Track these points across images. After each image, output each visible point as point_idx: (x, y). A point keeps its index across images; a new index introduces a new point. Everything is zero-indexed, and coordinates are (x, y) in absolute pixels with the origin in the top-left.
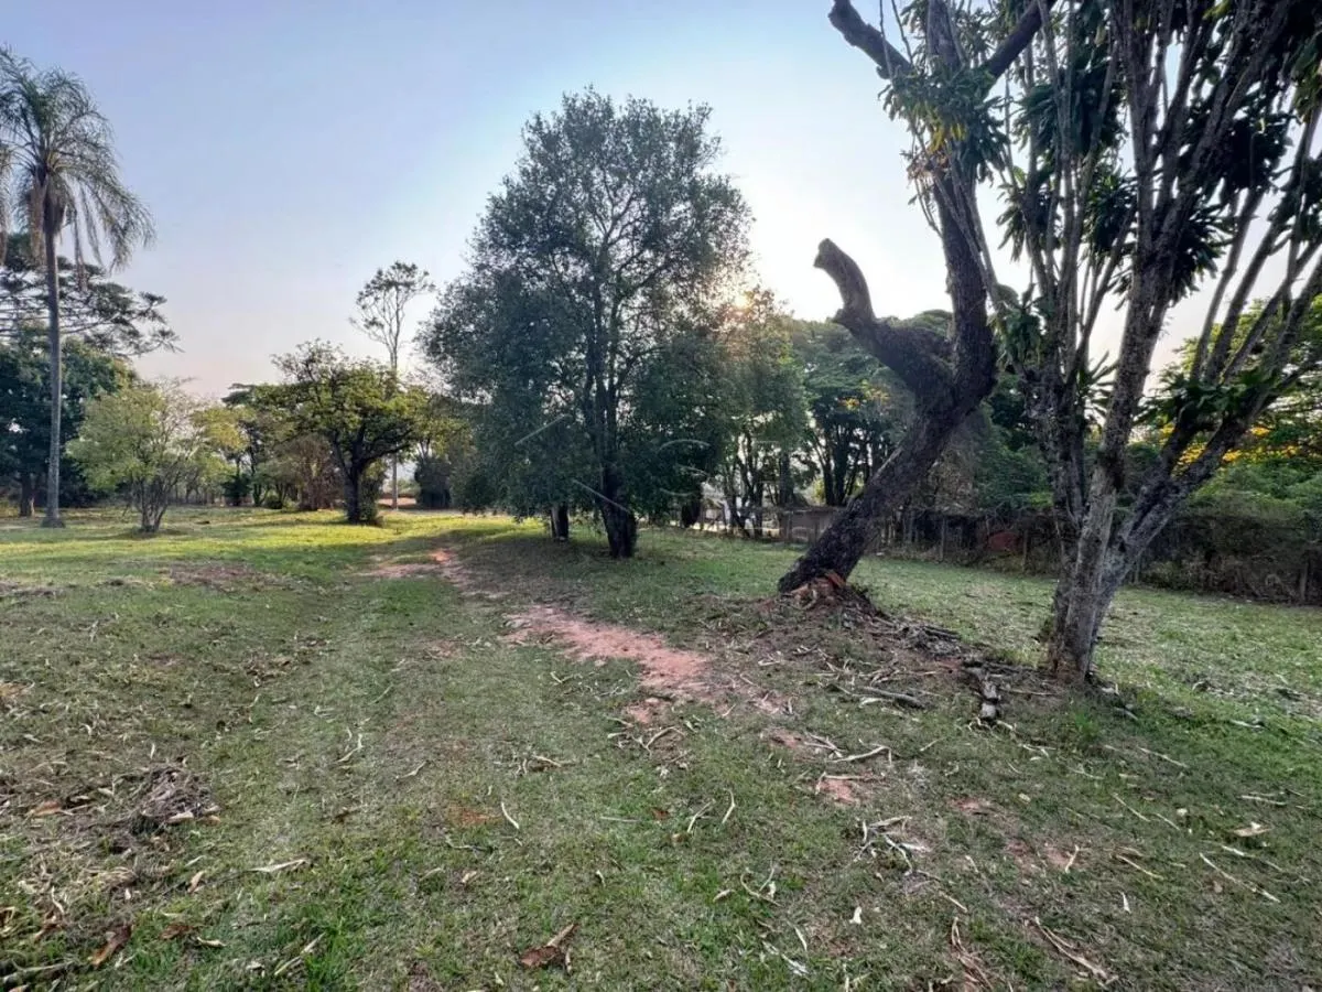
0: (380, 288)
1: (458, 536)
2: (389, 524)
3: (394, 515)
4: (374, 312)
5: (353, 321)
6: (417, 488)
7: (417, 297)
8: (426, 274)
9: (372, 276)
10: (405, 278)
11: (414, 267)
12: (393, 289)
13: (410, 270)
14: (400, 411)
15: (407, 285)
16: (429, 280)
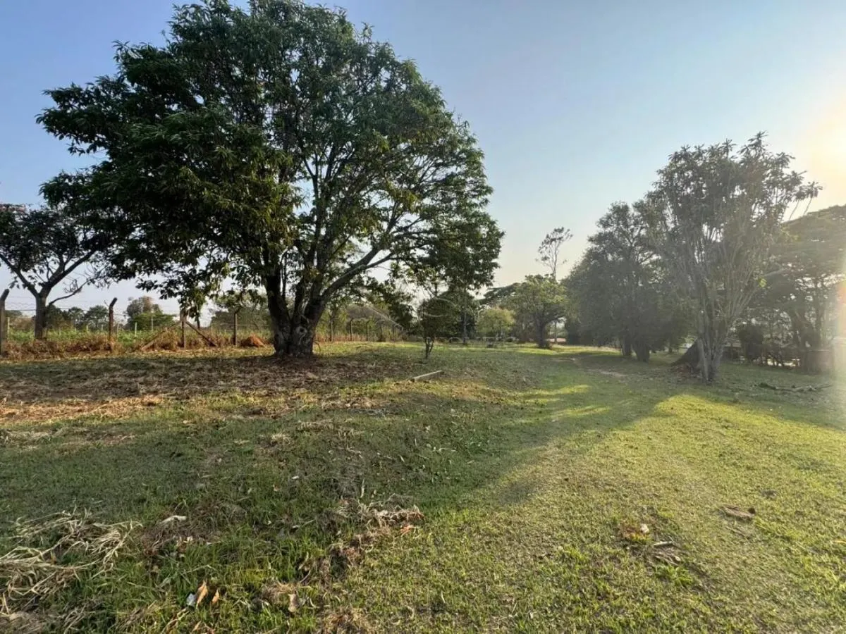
0: (548, 243)
1: (582, 354)
2: (554, 349)
3: (555, 346)
4: (546, 254)
5: (537, 260)
6: (565, 333)
7: (564, 243)
8: (569, 230)
9: (544, 238)
10: (559, 235)
11: (563, 228)
12: (553, 242)
13: (561, 231)
14: (558, 303)
15: (560, 239)
16: (570, 233)
